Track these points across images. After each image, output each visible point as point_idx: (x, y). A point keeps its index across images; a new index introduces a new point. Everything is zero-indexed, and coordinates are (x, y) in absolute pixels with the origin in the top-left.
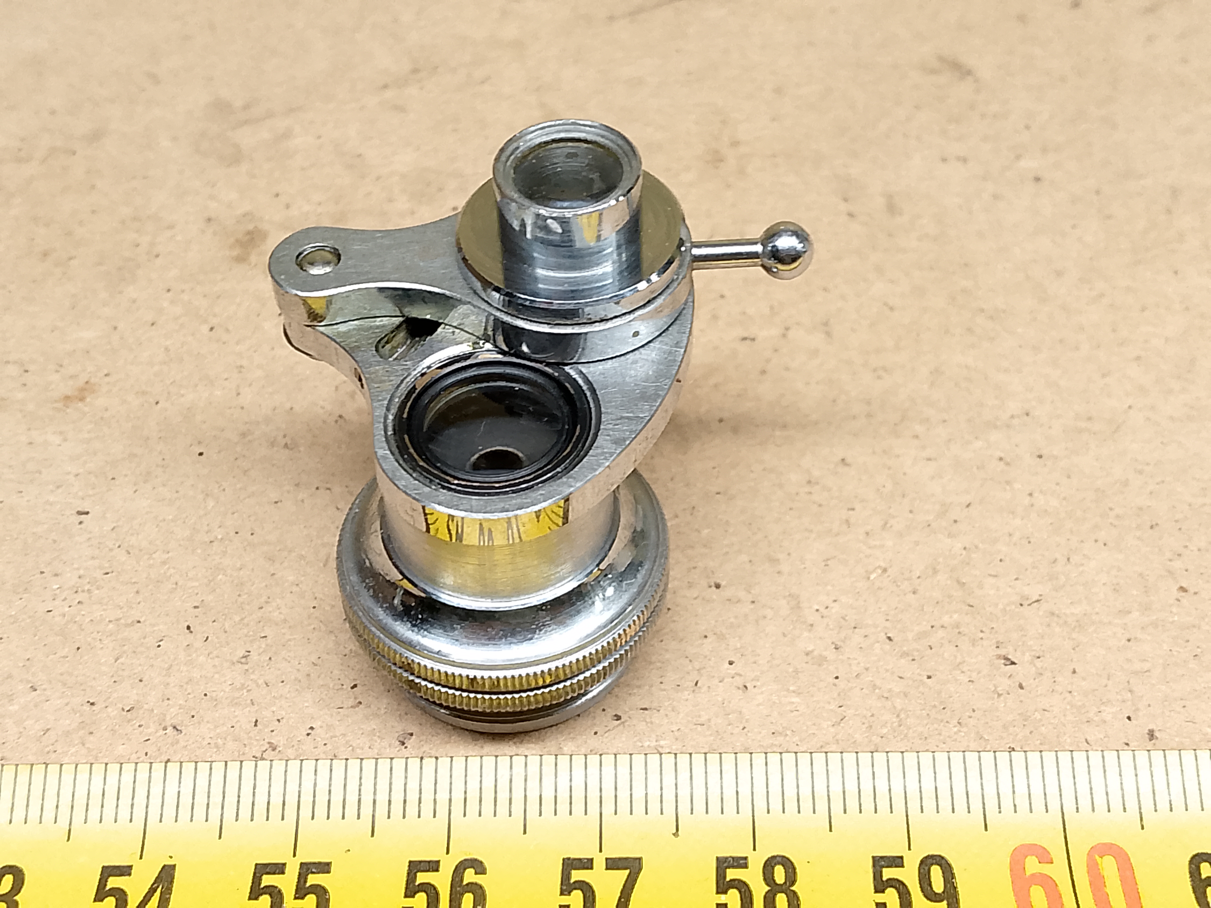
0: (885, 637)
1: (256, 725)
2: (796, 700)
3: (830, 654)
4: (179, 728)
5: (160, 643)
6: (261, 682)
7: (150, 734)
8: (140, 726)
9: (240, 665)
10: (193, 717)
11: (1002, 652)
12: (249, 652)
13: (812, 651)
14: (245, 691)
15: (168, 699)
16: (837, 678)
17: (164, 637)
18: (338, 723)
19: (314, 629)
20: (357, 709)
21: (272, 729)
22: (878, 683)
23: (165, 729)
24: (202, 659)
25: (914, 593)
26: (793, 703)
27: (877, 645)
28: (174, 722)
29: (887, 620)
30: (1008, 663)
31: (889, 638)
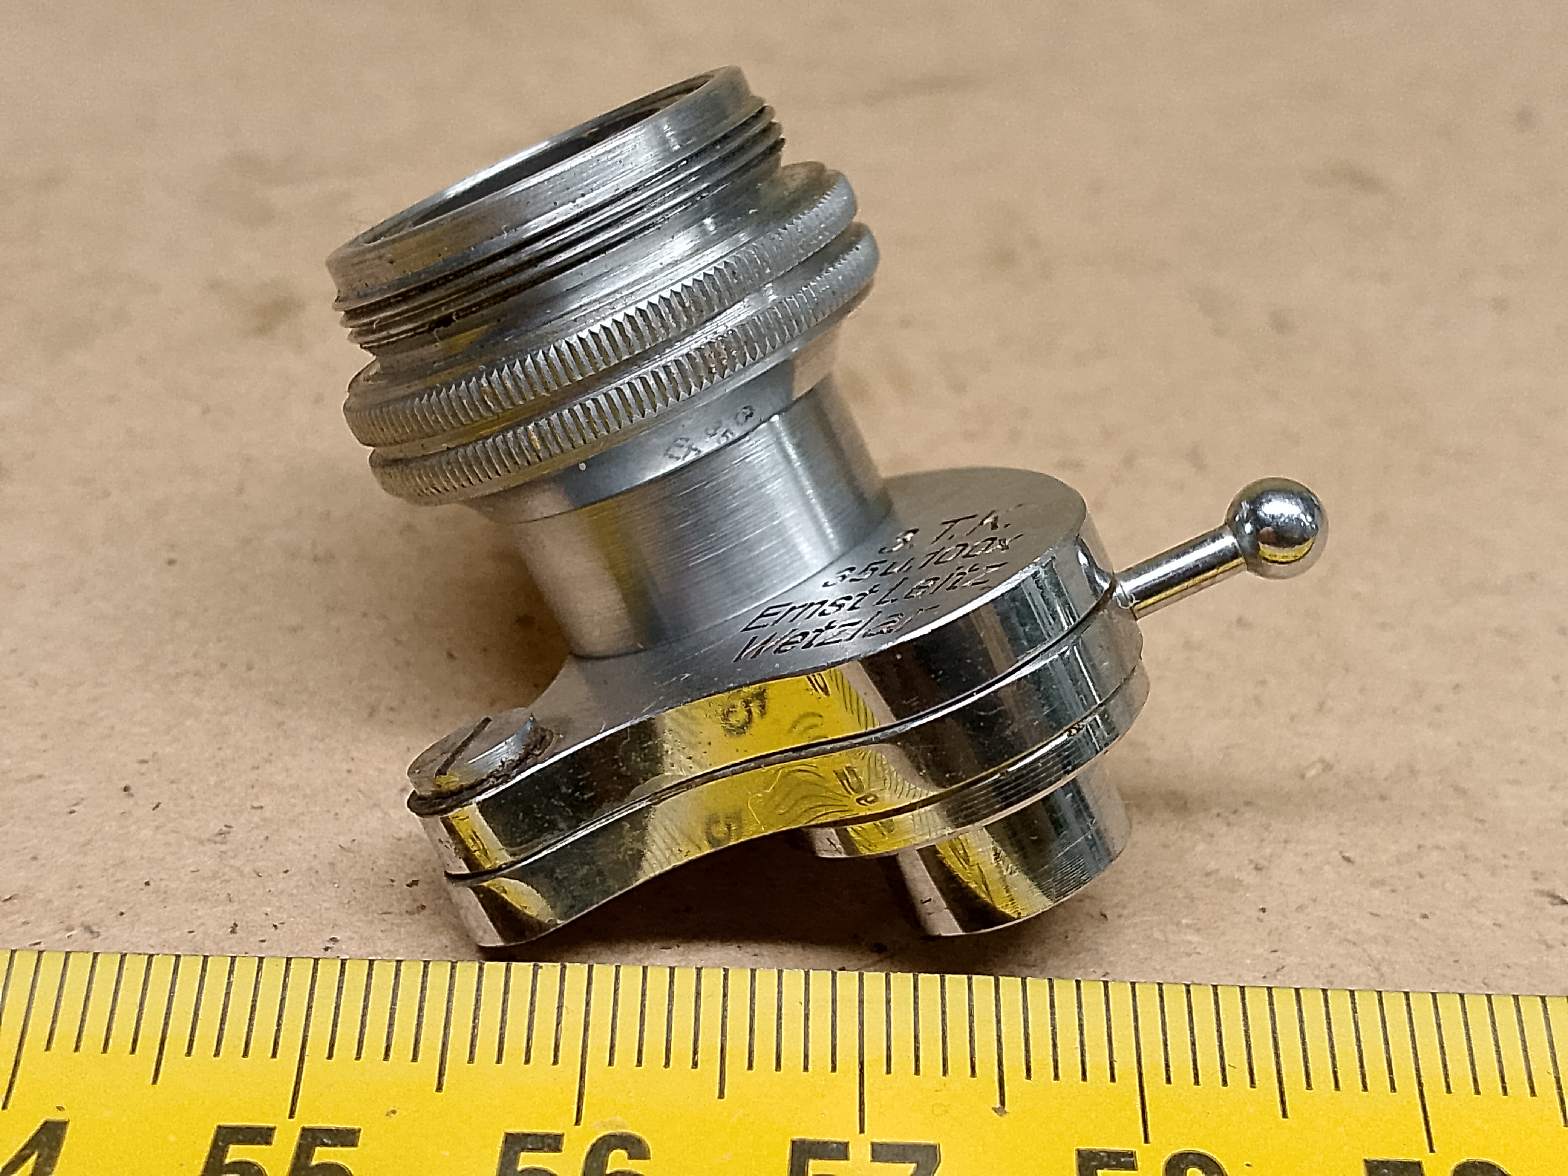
0: (1340, 857)
1: (233, 931)
2: (1195, 938)
3: (1249, 877)
4: (95, 929)
5: (75, 808)
6: (247, 869)
7: (43, 936)
8: (25, 923)
9: (213, 845)
10: (122, 914)
11: (1546, 887)
12: (230, 827)
13: (1217, 871)
14: (218, 881)
15: (80, 887)
16: (1263, 910)
17: (82, 799)
18: (380, 934)
19: (347, 800)
20: (417, 916)
21: (262, 939)
22: (1335, 919)
23: (70, 929)
24: (146, 833)
25: (1383, 798)
26: (1190, 943)
27: (1327, 868)
28: (88, 919)
29: (1341, 834)
30: (1556, 901)
31: (1348, 860)
